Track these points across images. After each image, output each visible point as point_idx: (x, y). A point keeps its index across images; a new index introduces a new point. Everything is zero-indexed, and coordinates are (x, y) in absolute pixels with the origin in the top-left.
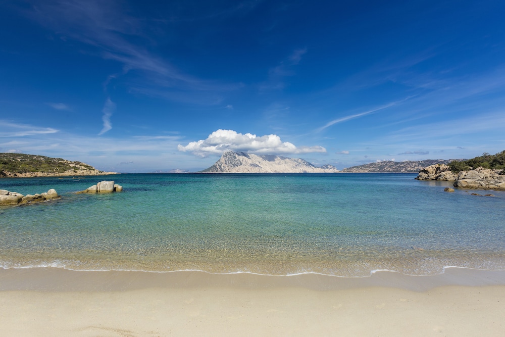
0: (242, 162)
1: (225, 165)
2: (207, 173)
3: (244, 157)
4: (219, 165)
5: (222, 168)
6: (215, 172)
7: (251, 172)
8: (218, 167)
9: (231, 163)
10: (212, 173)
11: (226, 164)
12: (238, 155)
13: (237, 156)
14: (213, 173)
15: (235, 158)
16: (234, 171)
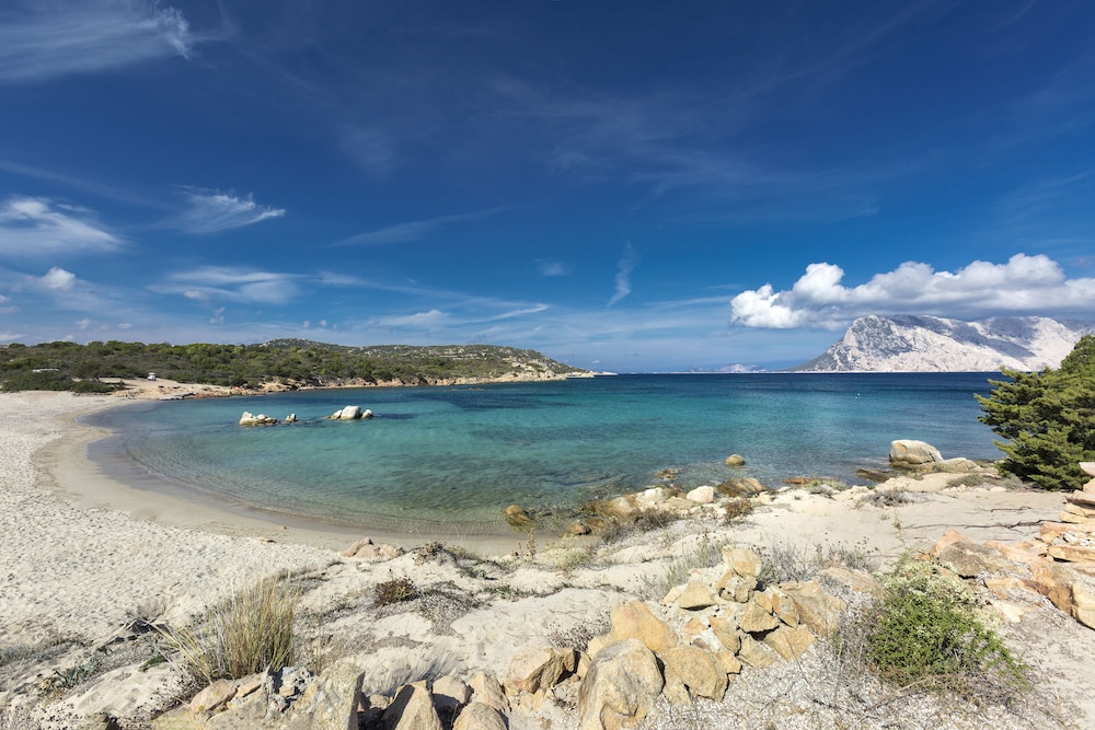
0: (912, 342)
1: (857, 352)
2: (806, 372)
3: (919, 330)
4: (839, 353)
5: (850, 359)
6: (829, 370)
7: (944, 369)
8: (836, 357)
9: (876, 346)
10: (819, 371)
11: (861, 349)
12: (899, 323)
13: (894, 328)
14: (824, 371)
15: (889, 332)
16: (886, 366)
